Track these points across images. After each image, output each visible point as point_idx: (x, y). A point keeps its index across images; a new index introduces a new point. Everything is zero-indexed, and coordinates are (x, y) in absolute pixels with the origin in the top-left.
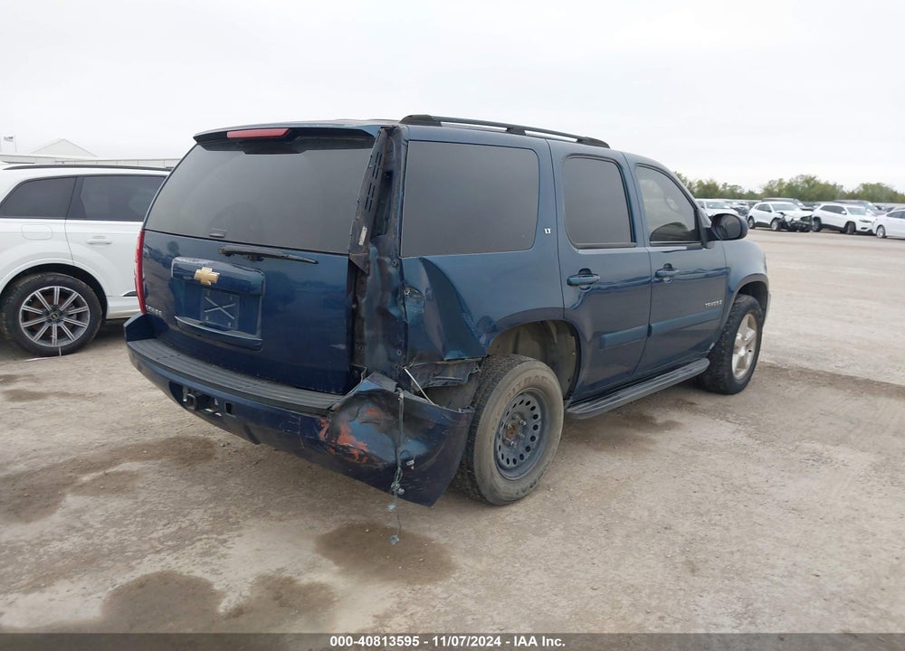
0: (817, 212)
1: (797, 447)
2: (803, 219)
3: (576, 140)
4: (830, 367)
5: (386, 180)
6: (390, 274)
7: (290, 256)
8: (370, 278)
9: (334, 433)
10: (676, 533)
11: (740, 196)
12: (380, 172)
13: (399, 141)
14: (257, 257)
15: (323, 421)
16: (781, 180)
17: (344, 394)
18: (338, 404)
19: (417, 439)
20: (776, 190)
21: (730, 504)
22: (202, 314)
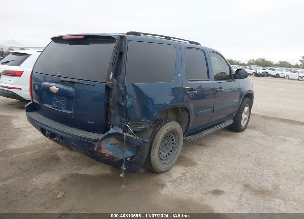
0: (267, 70)
1: (278, 137)
2: (263, 72)
3: (189, 42)
4: (281, 117)
5: (120, 55)
6: (121, 90)
7: (84, 83)
8: (113, 91)
9: (100, 148)
10: (252, 157)
11: (240, 65)
12: (118, 52)
13: (125, 41)
14: (73, 83)
15: (96, 144)
16: (253, 59)
17: (104, 134)
18: (101, 138)
19: (130, 150)
20: (252, 63)
21: (264, 150)
22: (53, 103)
